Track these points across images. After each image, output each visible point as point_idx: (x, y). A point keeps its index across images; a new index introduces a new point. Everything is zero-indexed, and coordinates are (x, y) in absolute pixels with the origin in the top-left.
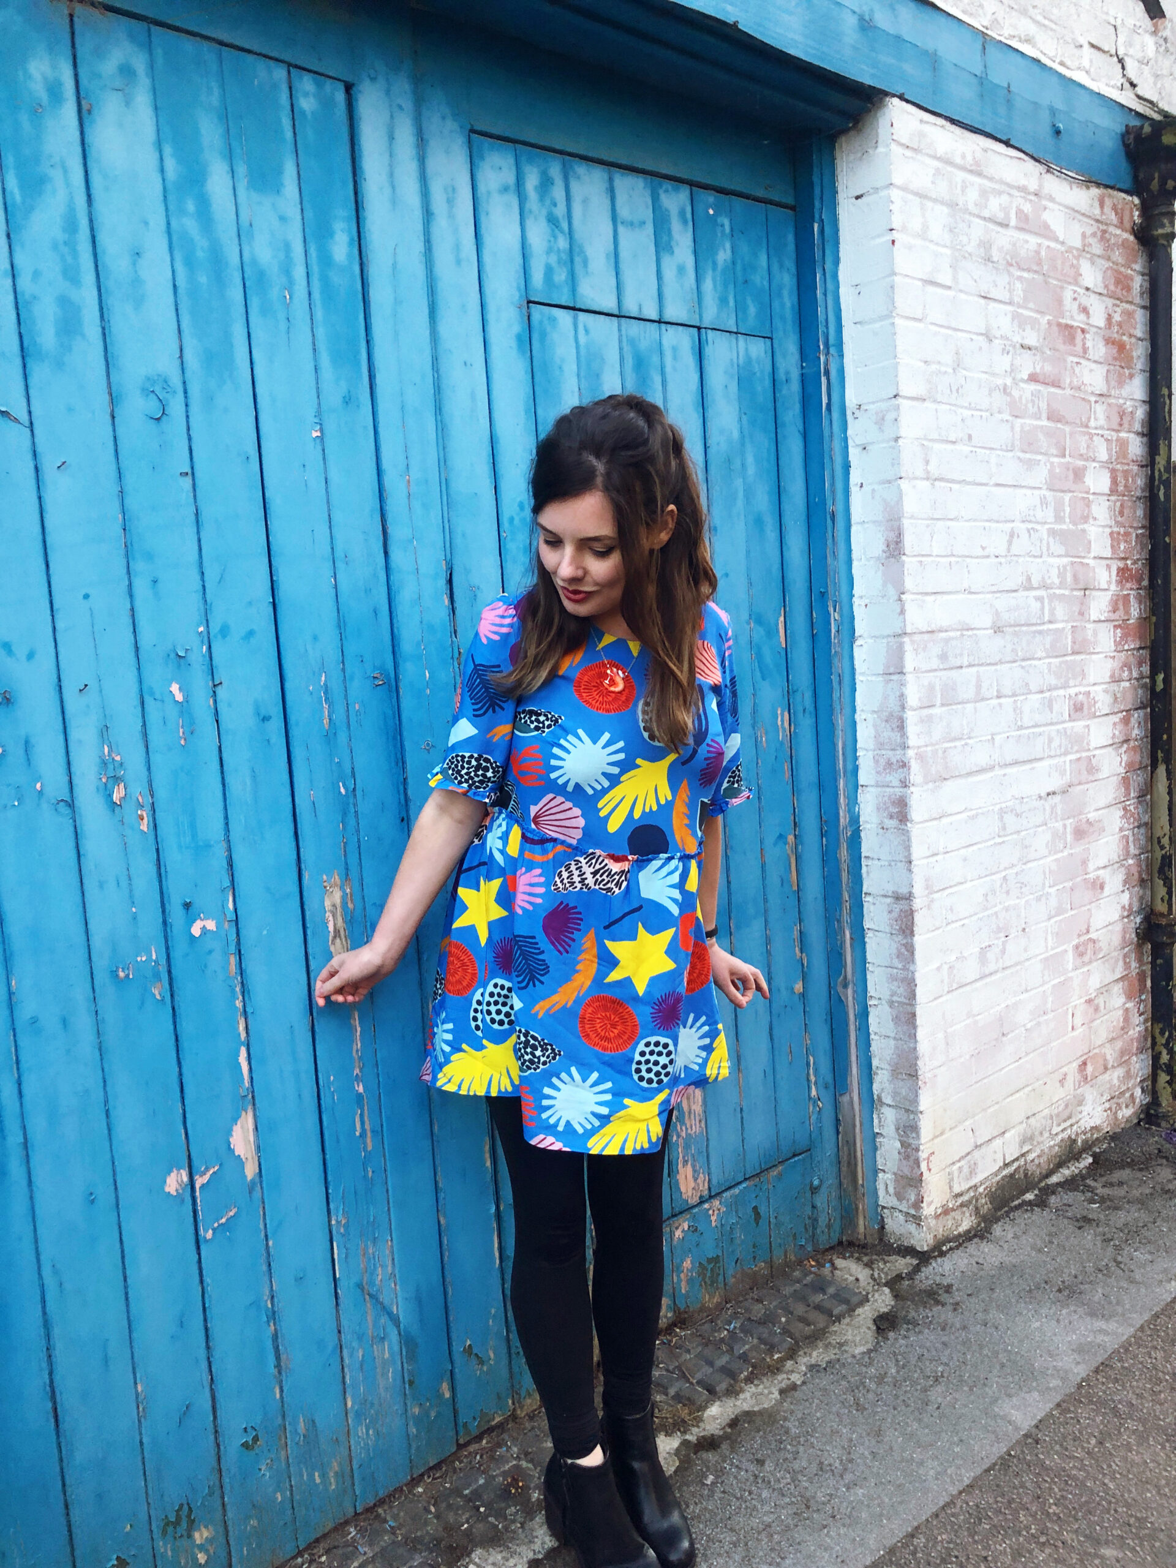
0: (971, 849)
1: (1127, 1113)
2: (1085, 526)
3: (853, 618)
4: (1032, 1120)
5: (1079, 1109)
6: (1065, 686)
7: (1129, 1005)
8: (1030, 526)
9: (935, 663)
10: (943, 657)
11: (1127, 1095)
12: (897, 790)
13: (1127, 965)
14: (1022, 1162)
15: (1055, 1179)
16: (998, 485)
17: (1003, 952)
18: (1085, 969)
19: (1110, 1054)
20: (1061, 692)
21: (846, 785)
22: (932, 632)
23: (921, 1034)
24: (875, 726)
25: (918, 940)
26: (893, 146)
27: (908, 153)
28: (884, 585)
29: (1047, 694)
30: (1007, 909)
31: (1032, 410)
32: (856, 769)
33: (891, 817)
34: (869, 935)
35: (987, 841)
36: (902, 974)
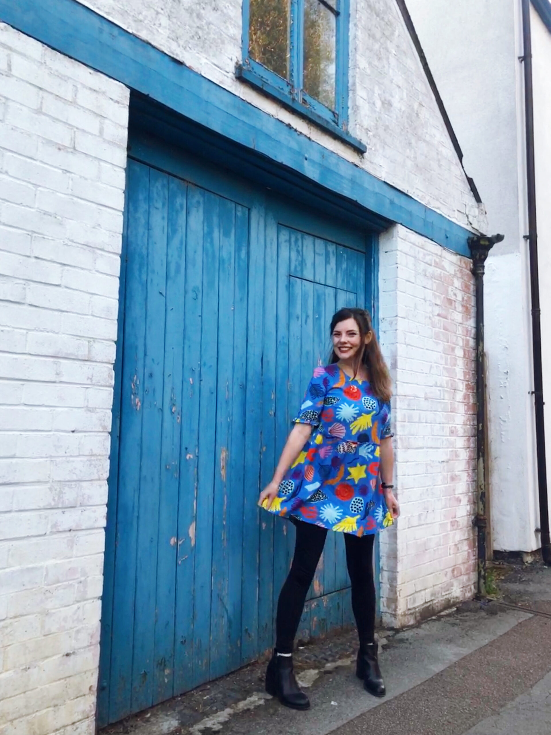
0: (416, 476)
1: (468, 594)
2: (455, 368)
4: (435, 587)
5: (451, 588)
6: (448, 424)
7: (470, 551)
8: (437, 365)
9: (406, 407)
10: (409, 405)
11: (469, 587)
13: (468, 534)
14: (431, 603)
15: (443, 613)
16: (427, 349)
17: (426, 517)
18: (454, 532)
19: (463, 569)
20: (447, 425)
22: (405, 396)
26: (398, 239)
27: (403, 241)
29: (442, 425)
30: (428, 501)
31: (438, 326)
35: (421, 474)
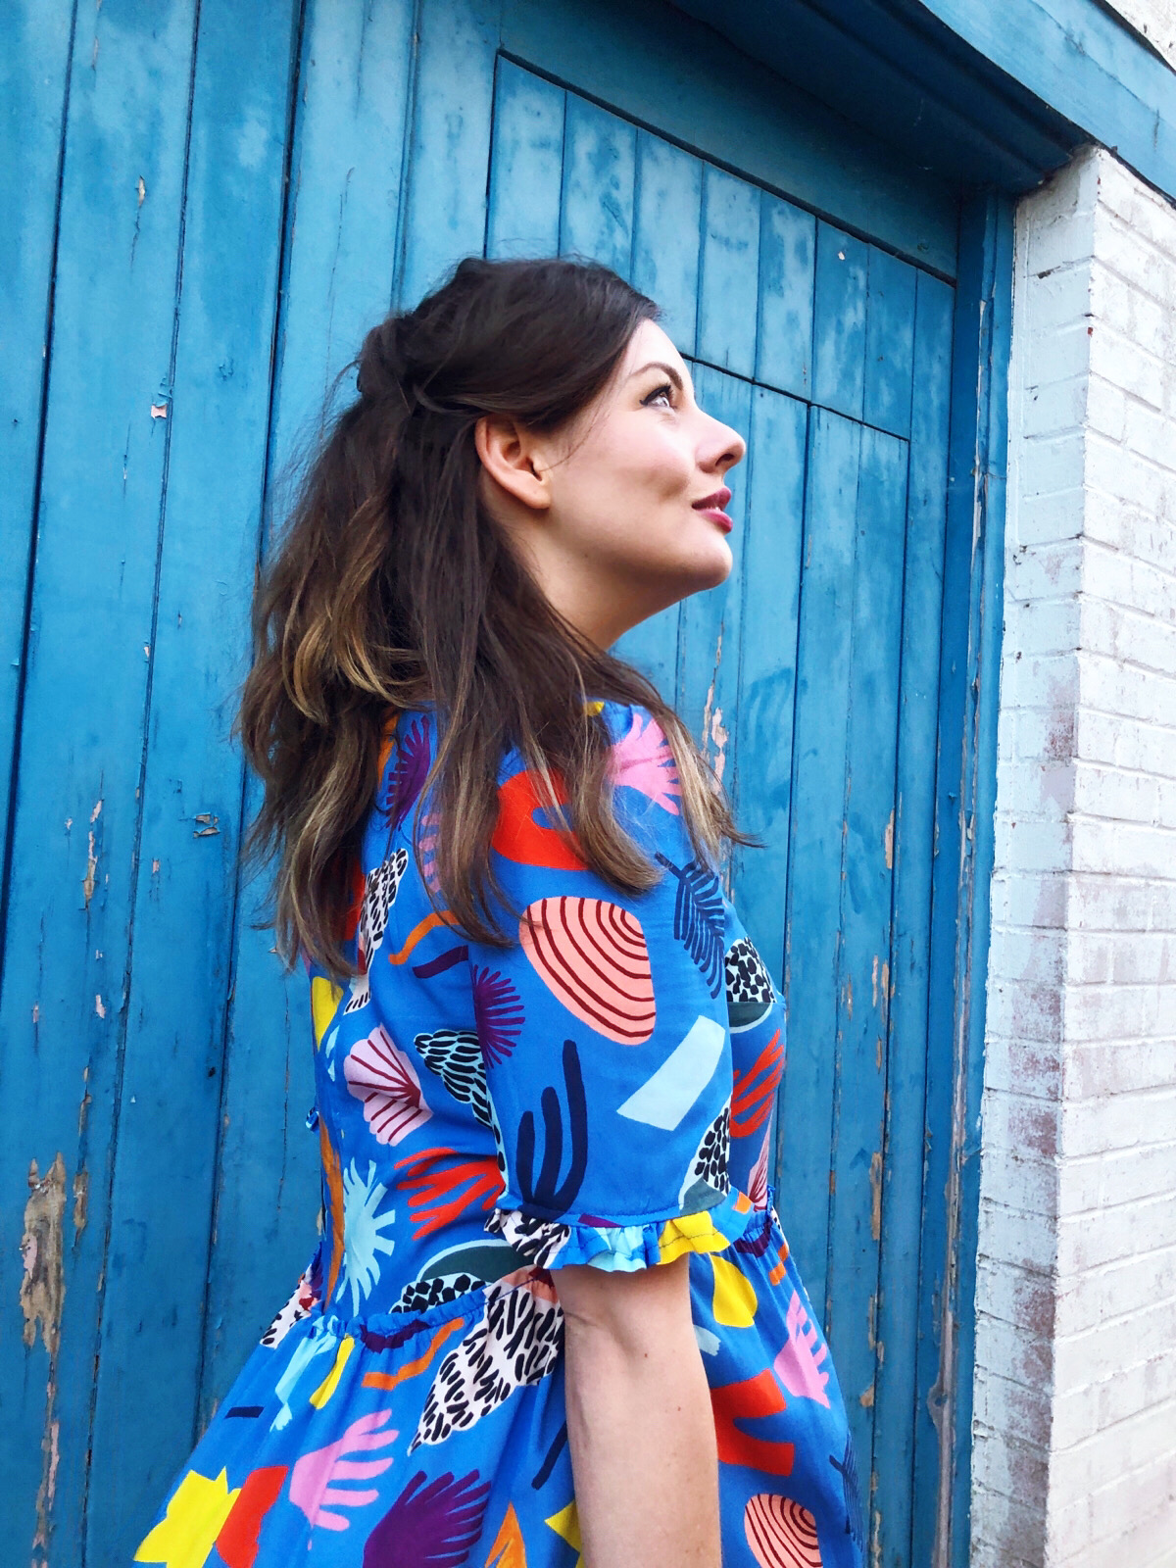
0: (1142, 1204)
3: (992, 840)
9: (1108, 921)
10: (1121, 913)
12: (1042, 1103)
21: (964, 1086)
22: (1108, 874)
23: (1053, 1499)
24: (1015, 1002)
25: (1060, 1344)
27: (1116, 222)
28: (1043, 799)
32: (981, 1063)
33: (1030, 1144)
34: (981, 1322)
36: (1030, 1396)
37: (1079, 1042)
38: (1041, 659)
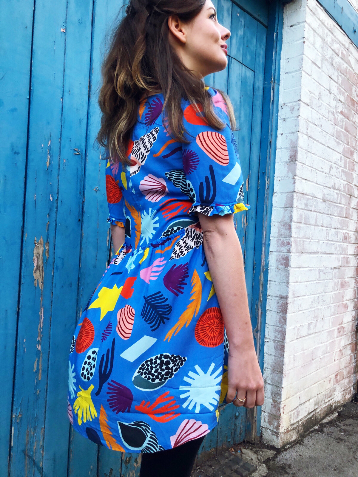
0: (309, 283)
1: (348, 396)
2: (352, 172)
3: (273, 185)
4: (319, 396)
5: (334, 393)
6: (342, 228)
7: (352, 354)
8: (337, 166)
9: (303, 207)
10: (306, 205)
11: (349, 389)
12: (285, 254)
13: (352, 339)
14: (314, 413)
15: (325, 421)
16: (328, 147)
17: (316, 326)
18: (340, 338)
19: (345, 372)
20: (341, 231)
21: (265, 250)
22: (303, 194)
23: (286, 354)
24: (279, 228)
25: (289, 315)
26: (307, 9)
28: (288, 172)
29: (337, 230)
30: (318, 309)
31: (340, 124)
32: (269, 244)
33: (282, 265)
34: (268, 312)
35: (313, 281)
36: (280, 329)
37: (295, 238)
38: (288, 135)
